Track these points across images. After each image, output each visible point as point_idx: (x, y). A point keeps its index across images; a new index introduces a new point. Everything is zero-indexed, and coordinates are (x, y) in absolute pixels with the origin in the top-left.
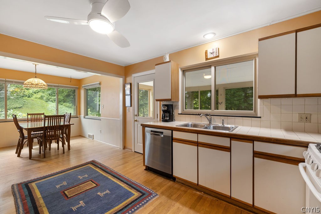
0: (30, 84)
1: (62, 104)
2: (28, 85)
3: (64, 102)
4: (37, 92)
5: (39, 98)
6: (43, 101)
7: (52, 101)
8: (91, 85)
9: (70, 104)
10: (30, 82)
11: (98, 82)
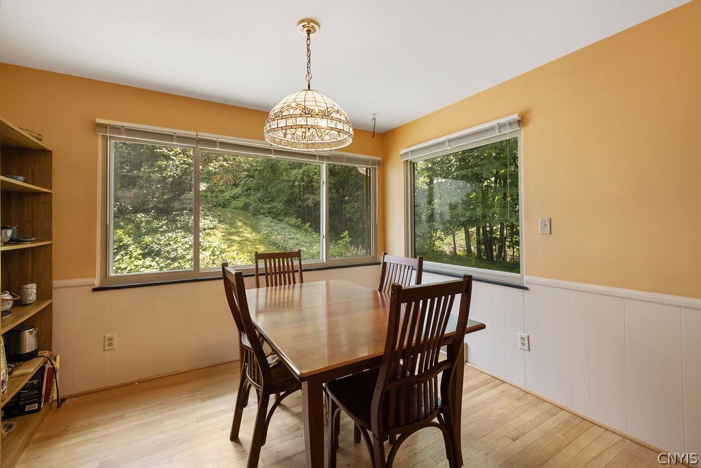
0: (298, 112)
1: (282, 221)
2: (291, 116)
3: (286, 215)
4: (238, 197)
5: (242, 209)
6: (249, 214)
7: (264, 214)
8: (450, 141)
9: (297, 219)
10: (298, 105)
11: (516, 117)
